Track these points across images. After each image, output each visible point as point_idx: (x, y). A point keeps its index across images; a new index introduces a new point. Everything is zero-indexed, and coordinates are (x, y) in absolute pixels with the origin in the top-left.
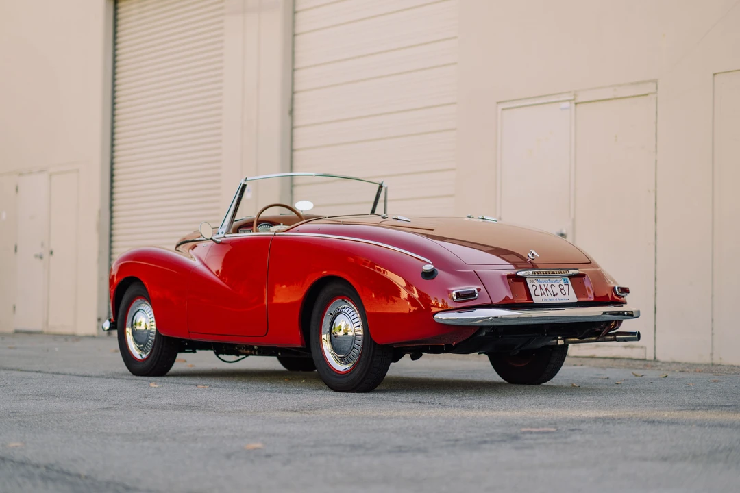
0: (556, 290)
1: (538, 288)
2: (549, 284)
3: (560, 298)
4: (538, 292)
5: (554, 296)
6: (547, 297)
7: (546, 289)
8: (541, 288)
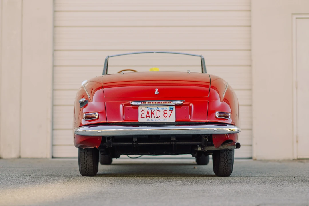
0: (161, 114)
1: (146, 112)
2: (156, 110)
3: (162, 119)
4: (145, 115)
5: (157, 117)
6: (151, 118)
7: (152, 113)
8: (148, 112)
